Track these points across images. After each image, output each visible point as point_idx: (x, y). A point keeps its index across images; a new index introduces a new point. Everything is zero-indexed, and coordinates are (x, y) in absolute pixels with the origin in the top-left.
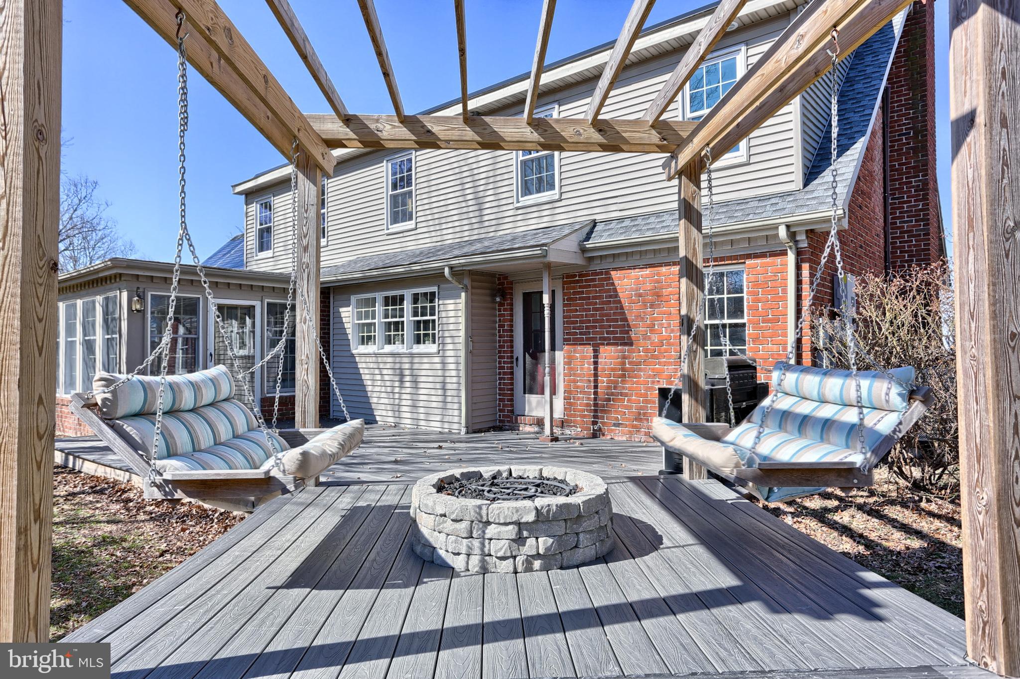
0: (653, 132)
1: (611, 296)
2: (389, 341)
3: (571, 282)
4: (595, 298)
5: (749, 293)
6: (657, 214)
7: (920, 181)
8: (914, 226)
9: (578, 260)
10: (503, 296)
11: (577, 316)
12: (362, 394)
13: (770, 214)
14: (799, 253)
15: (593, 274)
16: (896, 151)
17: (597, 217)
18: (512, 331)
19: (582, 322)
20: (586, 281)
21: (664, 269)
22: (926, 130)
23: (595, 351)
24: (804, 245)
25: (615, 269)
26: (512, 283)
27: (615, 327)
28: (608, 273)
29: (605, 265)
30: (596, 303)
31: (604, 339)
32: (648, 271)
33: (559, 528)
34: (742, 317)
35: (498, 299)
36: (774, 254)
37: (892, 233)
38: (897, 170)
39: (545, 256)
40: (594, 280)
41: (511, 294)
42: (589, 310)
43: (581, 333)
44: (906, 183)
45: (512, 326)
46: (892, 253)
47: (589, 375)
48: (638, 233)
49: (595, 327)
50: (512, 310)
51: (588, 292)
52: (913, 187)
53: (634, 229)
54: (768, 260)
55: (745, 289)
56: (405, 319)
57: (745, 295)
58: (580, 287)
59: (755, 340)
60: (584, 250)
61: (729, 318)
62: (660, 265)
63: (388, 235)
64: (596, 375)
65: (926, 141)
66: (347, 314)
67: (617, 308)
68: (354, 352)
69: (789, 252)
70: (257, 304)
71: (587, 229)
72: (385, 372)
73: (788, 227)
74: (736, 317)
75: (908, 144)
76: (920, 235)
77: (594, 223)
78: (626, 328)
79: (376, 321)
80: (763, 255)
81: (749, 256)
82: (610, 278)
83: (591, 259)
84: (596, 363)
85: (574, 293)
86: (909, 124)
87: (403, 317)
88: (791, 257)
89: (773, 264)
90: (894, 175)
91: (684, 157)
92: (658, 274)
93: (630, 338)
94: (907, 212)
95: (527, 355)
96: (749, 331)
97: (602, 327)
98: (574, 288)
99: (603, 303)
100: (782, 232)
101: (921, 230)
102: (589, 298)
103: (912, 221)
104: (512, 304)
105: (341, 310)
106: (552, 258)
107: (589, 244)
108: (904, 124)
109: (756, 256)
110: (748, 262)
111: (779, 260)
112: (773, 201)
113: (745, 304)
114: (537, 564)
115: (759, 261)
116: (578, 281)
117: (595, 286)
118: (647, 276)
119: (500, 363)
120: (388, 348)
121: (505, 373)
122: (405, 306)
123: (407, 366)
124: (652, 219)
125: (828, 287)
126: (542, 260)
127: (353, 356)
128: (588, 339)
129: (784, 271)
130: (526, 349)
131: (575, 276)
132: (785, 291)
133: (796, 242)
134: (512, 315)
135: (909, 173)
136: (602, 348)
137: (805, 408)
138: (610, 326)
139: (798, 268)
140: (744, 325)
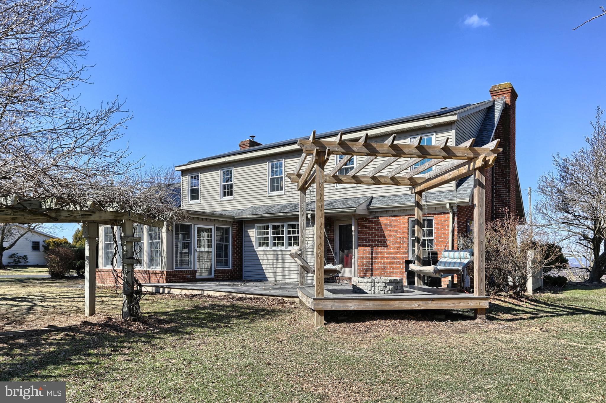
0: (408, 180)
1: (379, 228)
2: (274, 245)
3: (362, 221)
4: (372, 228)
5: (435, 228)
6: (399, 196)
7: (507, 180)
8: (504, 199)
9: (365, 213)
10: (330, 226)
11: (364, 235)
12: (260, 268)
13: (443, 199)
14: (454, 214)
15: (371, 219)
16: (497, 166)
17: (374, 195)
18: (334, 241)
19: (366, 238)
20: (368, 221)
21: (402, 218)
22: (510, 159)
23: (372, 250)
24: (455, 211)
25: (381, 217)
26: (334, 221)
27: (381, 240)
28: (378, 218)
29: (377, 215)
30: (373, 230)
31: (376, 245)
32: (395, 218)
33: (394, 284)
34: (432, 237)
35: (328, 228)
36: (445, 213)
37: (495, 201)
38: (498, 175)
39: (355, 212)
40: (372, 221)
41: (334, 225)
42: (370, 233)
43: (366, 242)
44: (502, 180)
45: (334, 239)
46: (495, 210)
47: (369, 259)
48: (392, 203)
49: (372, 240)
50: (334, 232)
51: (369, 226)
52: (504, 182)
53: (390, 201)
54: (443, 215)
55: (434, 226)
56: (284, 235)
57: (433, 228)
58: (366, 223)
59: (437, 245)
60: (368, 209)
61: (427, 237)
62: (400, 216)
63: (269, 196)
64: (372, 259)
65: (510, 163)
66: (251, 233)
67: (382, 232)
68: (256, 250)
69: (450, 213)
70: (212, 227)
71: (369, 200)
72: (269, 258)
73: (450, 204)
74: (429, 237)
75: (503, 164)
76: (506, 203)
77: (372, 198)
78: (385, 240)
79: (269, 236)
80: (440, 214)
81: (435, 214)
82: (379, 220)
83: (371, 213)
84: (372, 254)
85: (363, 226)
86: (503, 155)
87: (283, 234)
88: (451, 215)
89: (444, 217)
90: (497, 177)
91: (418, 189)
92: (399, 219)
93: (386, 244)
94: (501, 193)
95: (340, 251)
96: (434, 242)
97: (375, 240)
98: (363, 224)
99: (376, 230)
100: (448, 206)
101: (507, 201)
102: (370, 228)
103: (503, 197)
104: (334, 230)
105: (248, 230)
106: (358, 212)
107: (371, 207)
108: (501, 155)
109: (438, 214)
110: (435, 216)
111: (446, 216)
112: (445, 194)
113: (434, 232)
114: (389, 292)
115: (439, 216)
116: (365, 221)
117: (372, 223)
118: (395, 220)
119: (328, 254)
120: (274, 248)
121: (330, 259)
122: (285, 230)
123: (280, 256)
124: (397, 198)
125: (465, 226)
126: (354, 213)
127: (255, 251)
128: (369, 245)
129: (448, 220)
130: (340, 249)
131: (364, 219)
132: (448, 227)
133: (453, 210)
134: (334, 234)
135: (503, 176)
136: (374, 248)
137: (450, 260)
138: (379, 240)
139: (453, 219)
140: (433, 240)
